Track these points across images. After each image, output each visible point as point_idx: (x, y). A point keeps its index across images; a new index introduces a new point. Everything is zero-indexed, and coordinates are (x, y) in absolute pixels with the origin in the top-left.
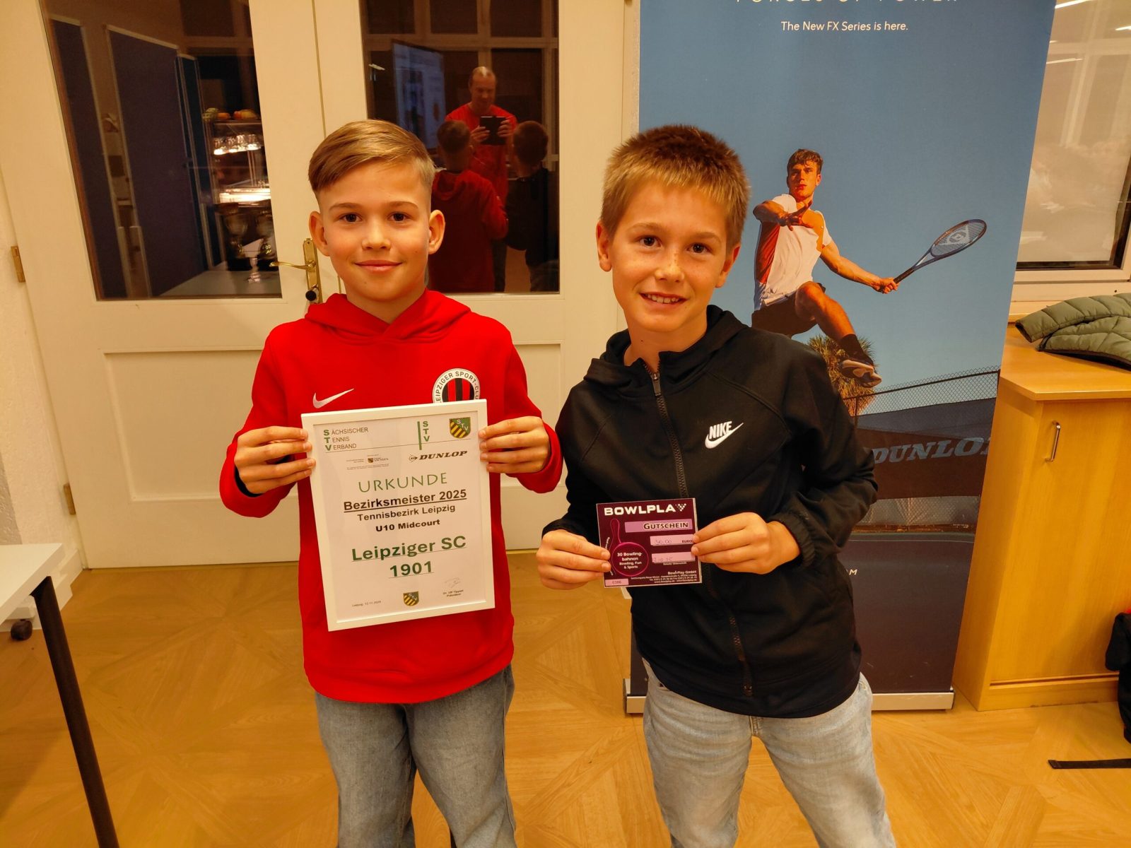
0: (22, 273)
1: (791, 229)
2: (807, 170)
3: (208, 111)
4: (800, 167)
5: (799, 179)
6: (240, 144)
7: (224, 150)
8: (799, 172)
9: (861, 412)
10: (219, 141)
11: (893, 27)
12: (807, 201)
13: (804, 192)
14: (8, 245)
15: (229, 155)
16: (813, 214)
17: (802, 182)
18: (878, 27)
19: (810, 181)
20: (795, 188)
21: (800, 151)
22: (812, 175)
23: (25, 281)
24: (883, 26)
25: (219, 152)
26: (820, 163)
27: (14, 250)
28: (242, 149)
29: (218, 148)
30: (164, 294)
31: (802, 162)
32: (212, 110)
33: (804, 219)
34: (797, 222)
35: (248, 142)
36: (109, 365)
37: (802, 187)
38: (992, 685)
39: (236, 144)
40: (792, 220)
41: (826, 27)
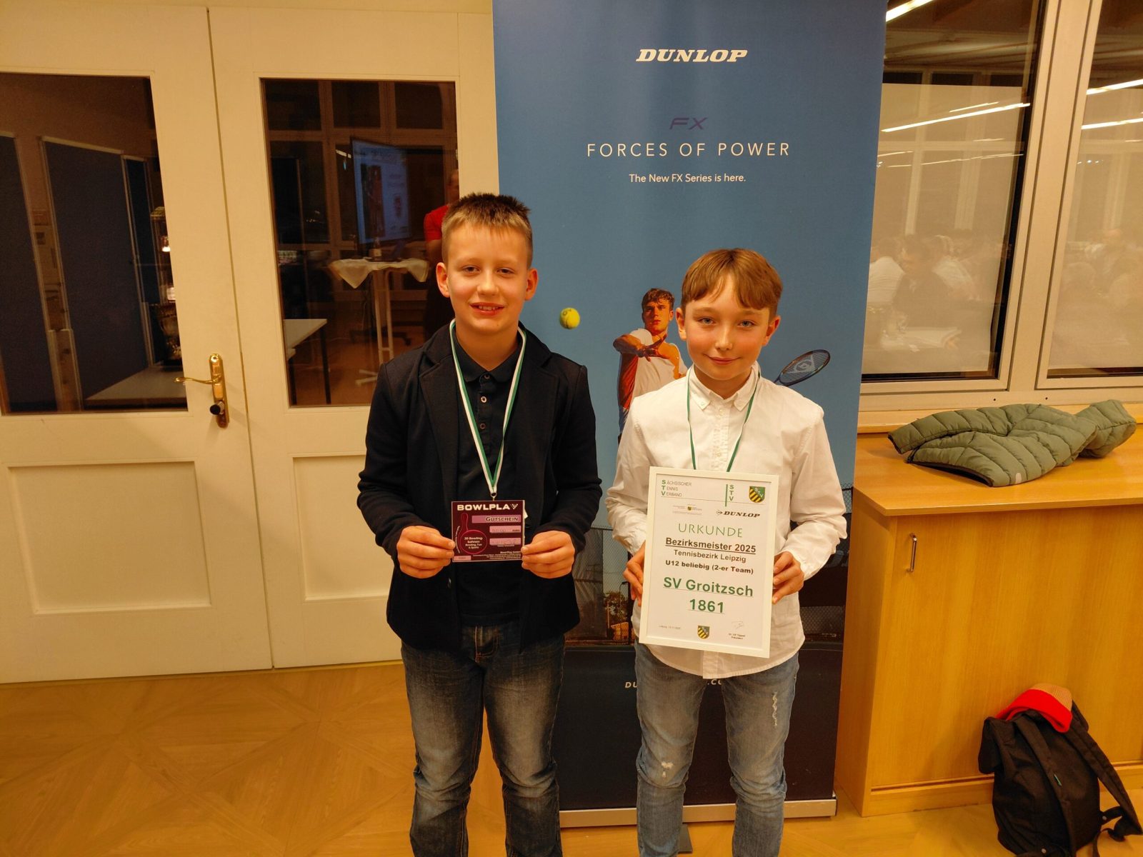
2: (660, 307)
3: (157, 209)
4: (653, 304)
5: (653, 315)
8: (652, 309)
11: (732, 178)
12: (662, 335)
13: (659, 327)
16: (668, 346)
17: (656, 318)
18: (718, 178)
19: (663, 317)
20: (650, 323)
21: (653, 290)
22: (665, 311)
24: (722, 178)
26: (671, 300)
31: (655, 300)
33: (660, 350)
34: (654, 354)
36: (14, 479)
37: (656, 322)
38: (873, 790)
40: (650, 352)
41: (670, 179)
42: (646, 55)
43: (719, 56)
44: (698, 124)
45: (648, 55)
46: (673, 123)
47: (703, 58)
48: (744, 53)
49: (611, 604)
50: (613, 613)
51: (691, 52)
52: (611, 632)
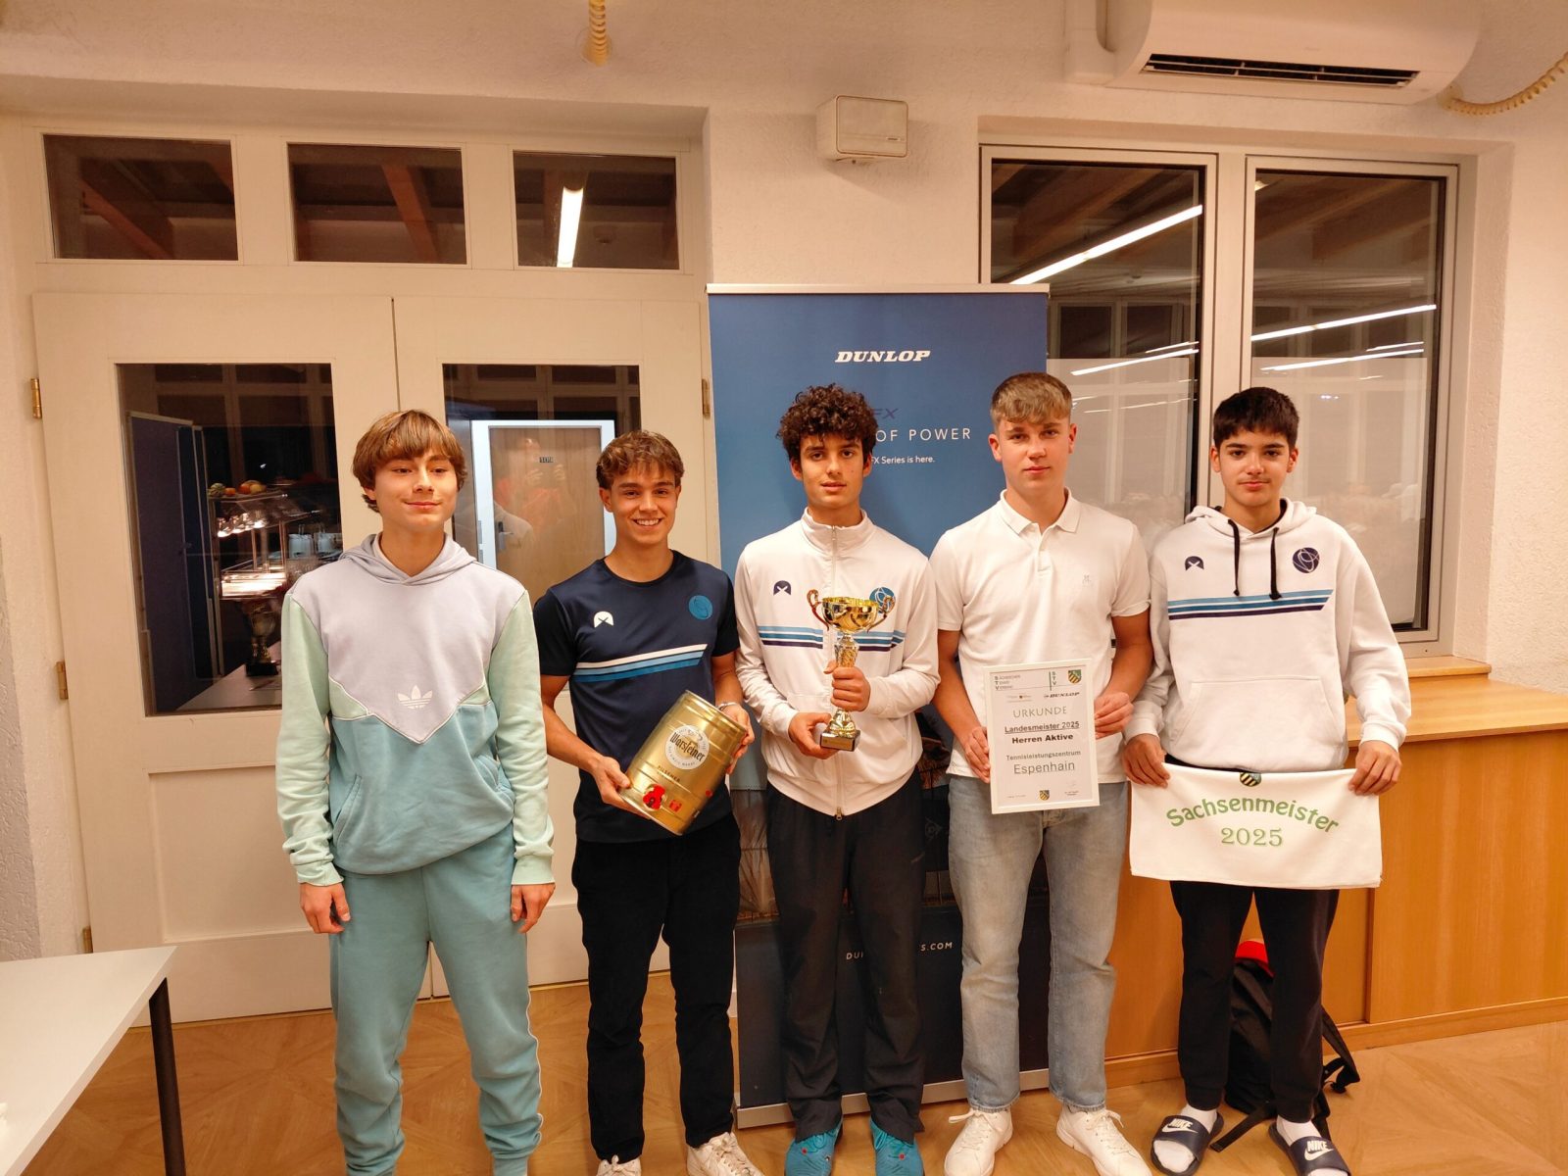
0: (66, 690)
3: (214, 486)
6: (245, 523)
7: (227, 532)
10: (222, 521)
11: (922, 460)
14: (54, 660)
15: (234, 536)
18: (911, 460)
23: (67, 698)
24: (914, 459)
25: (222, 534)
27: (60, 666)
28: (247, 529)
29: (222, 530)
30: (180, 708)
32: (215, 486)
35: (255, 520)
36: (153, 787)
39: (241, 522)
42: (842, 357)
43: (906, 356)
44: (891, 414)
45: (845, 356)
47: (893, 358)
48: (927, 353)
51: (882, 353)
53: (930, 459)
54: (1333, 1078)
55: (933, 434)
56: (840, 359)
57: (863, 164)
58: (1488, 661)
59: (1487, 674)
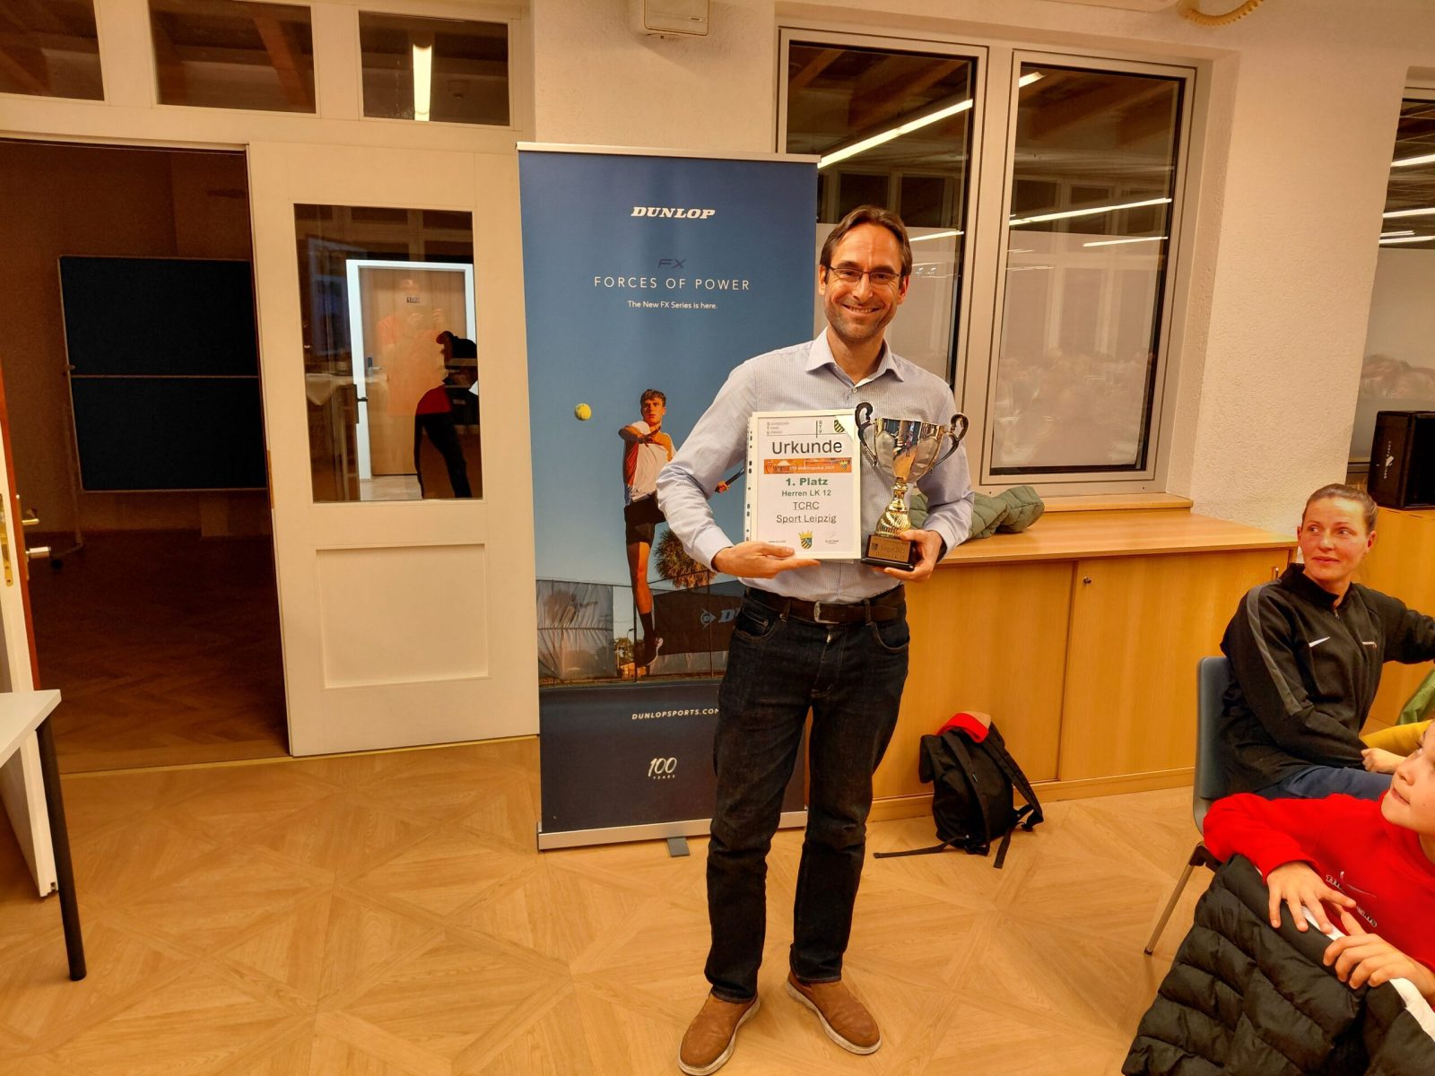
1: (647, 446)
2: (655, 404)
4: (649, 401)
5: (649, 410)
8: (649, 405)
9: (712, 582)
11: (707, 306)
12: (657, 426)
13: (655, 420)
16: (662, 435)
17: (652, 413)
18: (696, 306)
19: (658, 412)
20: (647, 416)
21: (649, 390)
22: (660, 407)
24: (700, 306)
26: (664, 399)
31: (651, 399)
33: (656, 438)
34: (651, 441)
37: (651, 416)
40: (648, 440)
41: (660, 305)
42: (638, 212)
43: (694, 214)
44: (679, 264)
45: (640, 210)
46: (661, 263)
47: (682, 214)
48: (712, 212)
49: (620, 649)
50: (622, 656)
51: (673, 210)
52: (620, 672)
53: (714, 306)
54: (1024, 819)
55: (717, 284)
56: (635, 214)
57: (672, 40)
58: (1191, 498)
59: (1189, 508)
